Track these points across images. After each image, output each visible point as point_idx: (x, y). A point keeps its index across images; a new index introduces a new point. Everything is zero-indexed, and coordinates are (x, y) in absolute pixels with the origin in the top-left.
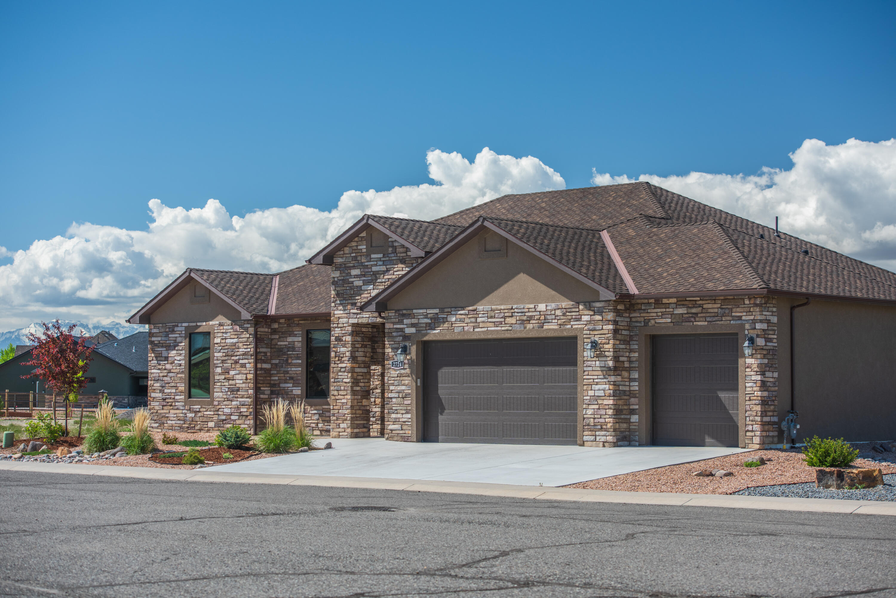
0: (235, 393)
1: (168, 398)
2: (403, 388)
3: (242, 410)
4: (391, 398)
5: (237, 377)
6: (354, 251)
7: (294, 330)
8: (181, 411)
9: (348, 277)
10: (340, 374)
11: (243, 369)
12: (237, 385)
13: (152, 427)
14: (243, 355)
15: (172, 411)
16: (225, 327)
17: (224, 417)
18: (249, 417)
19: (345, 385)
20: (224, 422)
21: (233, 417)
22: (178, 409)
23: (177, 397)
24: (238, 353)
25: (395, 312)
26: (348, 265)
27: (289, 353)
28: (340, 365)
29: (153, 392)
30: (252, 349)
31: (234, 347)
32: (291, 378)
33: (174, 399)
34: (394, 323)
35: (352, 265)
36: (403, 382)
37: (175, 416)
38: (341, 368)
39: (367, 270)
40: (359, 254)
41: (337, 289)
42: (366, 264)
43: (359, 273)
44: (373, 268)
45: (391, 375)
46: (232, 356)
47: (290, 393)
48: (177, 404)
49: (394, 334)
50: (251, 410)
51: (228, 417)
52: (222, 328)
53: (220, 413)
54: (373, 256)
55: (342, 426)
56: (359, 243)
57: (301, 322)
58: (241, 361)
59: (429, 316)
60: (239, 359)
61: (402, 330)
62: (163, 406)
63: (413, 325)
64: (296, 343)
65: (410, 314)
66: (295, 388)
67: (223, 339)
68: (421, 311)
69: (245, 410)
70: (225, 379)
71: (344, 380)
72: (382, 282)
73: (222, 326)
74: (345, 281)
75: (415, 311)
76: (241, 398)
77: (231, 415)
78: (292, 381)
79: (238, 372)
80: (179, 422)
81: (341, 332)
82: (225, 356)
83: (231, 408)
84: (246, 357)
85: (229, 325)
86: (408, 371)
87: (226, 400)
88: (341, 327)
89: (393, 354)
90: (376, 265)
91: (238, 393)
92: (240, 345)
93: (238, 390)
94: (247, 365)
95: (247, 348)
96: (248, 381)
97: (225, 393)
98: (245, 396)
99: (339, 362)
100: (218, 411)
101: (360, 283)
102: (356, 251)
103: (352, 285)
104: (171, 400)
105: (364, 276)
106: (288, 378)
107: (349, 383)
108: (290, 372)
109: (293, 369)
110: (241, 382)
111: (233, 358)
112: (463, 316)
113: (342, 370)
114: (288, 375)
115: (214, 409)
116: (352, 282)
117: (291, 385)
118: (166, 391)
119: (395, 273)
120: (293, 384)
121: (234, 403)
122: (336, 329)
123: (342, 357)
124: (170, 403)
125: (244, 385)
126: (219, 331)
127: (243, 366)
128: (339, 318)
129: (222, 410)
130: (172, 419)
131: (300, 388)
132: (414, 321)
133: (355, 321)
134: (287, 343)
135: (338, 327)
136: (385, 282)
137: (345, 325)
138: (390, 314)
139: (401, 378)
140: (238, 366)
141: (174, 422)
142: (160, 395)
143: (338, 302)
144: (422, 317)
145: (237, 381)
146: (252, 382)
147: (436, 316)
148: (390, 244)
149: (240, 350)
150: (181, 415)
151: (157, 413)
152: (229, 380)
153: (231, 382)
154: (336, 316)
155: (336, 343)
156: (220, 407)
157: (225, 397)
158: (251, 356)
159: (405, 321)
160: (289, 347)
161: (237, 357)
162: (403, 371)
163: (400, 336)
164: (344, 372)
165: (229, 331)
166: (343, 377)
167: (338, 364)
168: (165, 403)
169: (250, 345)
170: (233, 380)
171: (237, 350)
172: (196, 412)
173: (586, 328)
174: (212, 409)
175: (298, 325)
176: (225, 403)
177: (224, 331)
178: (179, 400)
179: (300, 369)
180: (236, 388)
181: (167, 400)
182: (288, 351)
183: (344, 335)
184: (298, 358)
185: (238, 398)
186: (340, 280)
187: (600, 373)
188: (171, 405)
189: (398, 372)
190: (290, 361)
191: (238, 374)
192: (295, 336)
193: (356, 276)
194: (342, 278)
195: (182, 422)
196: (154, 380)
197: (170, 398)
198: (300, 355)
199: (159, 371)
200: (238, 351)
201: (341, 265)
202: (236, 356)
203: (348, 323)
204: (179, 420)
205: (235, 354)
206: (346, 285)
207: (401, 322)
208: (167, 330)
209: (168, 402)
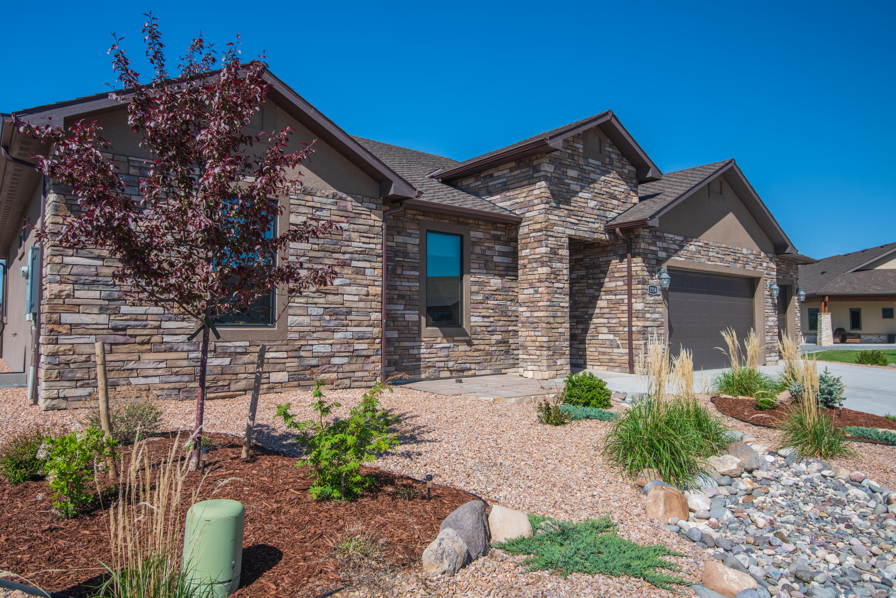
0: (343, 317)
1: (134, 327)
2: (657, 316)
3: (357, 347)
4: (647, 327)
5: (348, 289)
6: (569, 147)
7: (407, 226)
8: (184, 355)
9: (564, 177)
10: (556, 296)
11: (360, 277)
12: (347, 304)
13: (65, 398)
14: (361, 253)
15: (146, 356)
16: (316, 199)
17: (314, 362)
18: (373, 359)
19: (562, 309)
20: (315, 370)
21: (335, 361)
22: (171, 350)
23: (165, 325)
24: (350, 249)
25: (649, 232)
26: (563, 162)
27: (396, 259)
28: (556, 285)
29: (68, 312)
30: (379, 247)
31: (340, 237)
32: (401, 297)
33: (159, 327)
34: (650, 244)
35: (568, 163)
36: (657, 310)
37: (163, 365)
38: (558, 288)
39: (584, 175)
40: (576, 153)
41: (552, 187)
42: (584, 167)
43: (576, 176)
44: (591, 174)
45: (648, 302)
46: (333, 252)
47: (400, 319)
48: (166, 339)
49: (650, 256)
50: (378, 346)
51: (324, 360)
52: (309, 198)
53: (303, 354)
54: (591, 161)
55: (559, 362)
56: (575, 139)
57: (418, 217)
58: (354, 263)
59: (677, 242)
60: (351, 260)
61: (655, 252)
62: (112, 344)
63: (665, 249)
64: (409, 247)
65: (661, 237)
66: (408, 312)
67: (311, 219)
68: (671, 236)
69: (365, 346)
70: (318, 291)
71: (562, 304)
72: (600, 194)
73: (309, 194)
74: (560, 181)
75: (665, 235)
76: (355, 326)
77: (333, 356)
78: (403, 302)
79: (348, 281)
80: (174, 378)
81: (555, 242)
82: (319, 251)
83: (331, 345)
84: (367, 257)
85: (327, 197)
86: (661, 298)
87: (321, 329)
88: (555, 237)
89: (649, 277)
90: (594, 172)
91: (349, 318)
92: (354, 235)
93: (349, 313)
94: (368, 271)
95: (369, 243)
96: (370, 297)
97: (318, 318)
98: (366, 323)
99: (554, 281)
100: (299, 349)
101: (578, 188)
102: (572, 148)
103: (568, 187)
104: (147, 332)
105: (582, 181)
106: (395, 297)
107: (567, 307)
108: (400, 288)
109: (403, 284)
110: (356, 298)
111: (335, 255)
112: (700, 248)
113: (558, 291)
114: (397, 292)
115: (289, 348)
116: (569, 185)
117: (402, 307)
118: (124, 309)
119: (612, 188)
120: (406, 305)
121: (337, 335)
122: (550, 238)
123: (558, 275)
124: (138, 339)
125: (361, 305)
126: (303, 203)
127: (360, 271)
128: (555, 225)
129: (308, 348)
130: (151, 372)
131: (417, 312)
132: (665, 245)
133: (572, 232)
134: (393, 244)
135: (552, 236)
136: (603, 195)
137: (560, 235)
138: (646, 234)
139: (655, 306)
140: (347, 271)
141: (157, 380)
142: (103, 319)
143: (554, 205)
144: (671, 242)
145: (346, 297)
146: (380, 300)
147: (681, 244)
148: (607, 153)
149: (354, 244)
150: (185, 363)
151: (86, 362)
152: (326, 294)
153: (331, 298)
154: (551, 221)
155: (552, 256)
156: (302, 342)
157: (317, 323)
158: (378, 256)
159: (657, 243)
160: (398, 251)
161: (347, 256)
162: (657, 297)
163: (654, 259)
164: (560, 294)
165: (329, 207)
166: (560, 300)
167: (553, 283)
168: (121, 339)
169: (374, 238)
170: (337, 294)
171: (346, 243)
172: (234, 355)
173: (765, 272)
174: (284, 348)
175: (413, 220)
176: (315, 335)
177: (319, 205)
178: (178, 331)
179: (418, 284)
180: (345, 310)
181: (130, 332)
182: (397, 256)
183: (561, 247)
184: (414, 269)
185: (347, 326)
186: (556, 177)
187: (771, 308)
188: (142, 343)
189: (653, 298)
190: (399, 271)
191: (349, 285)
192: (410, 235)
193: (572, 178)
194: (557, 176)
195: (186, 378)
196: (75, 283)
197: (145, 327)
198: (417, 265)
199: (99, 263)
200: (348, 246)
201: (555, 158)
202: (344, 253)
203: (564, 233)
204: (177, 374)
205: (343, 249)
206: (562, 186)
207: (654, 244)
208: (132, 171)
209: (136, 336)
